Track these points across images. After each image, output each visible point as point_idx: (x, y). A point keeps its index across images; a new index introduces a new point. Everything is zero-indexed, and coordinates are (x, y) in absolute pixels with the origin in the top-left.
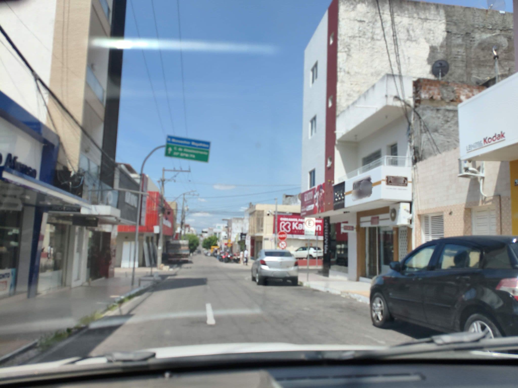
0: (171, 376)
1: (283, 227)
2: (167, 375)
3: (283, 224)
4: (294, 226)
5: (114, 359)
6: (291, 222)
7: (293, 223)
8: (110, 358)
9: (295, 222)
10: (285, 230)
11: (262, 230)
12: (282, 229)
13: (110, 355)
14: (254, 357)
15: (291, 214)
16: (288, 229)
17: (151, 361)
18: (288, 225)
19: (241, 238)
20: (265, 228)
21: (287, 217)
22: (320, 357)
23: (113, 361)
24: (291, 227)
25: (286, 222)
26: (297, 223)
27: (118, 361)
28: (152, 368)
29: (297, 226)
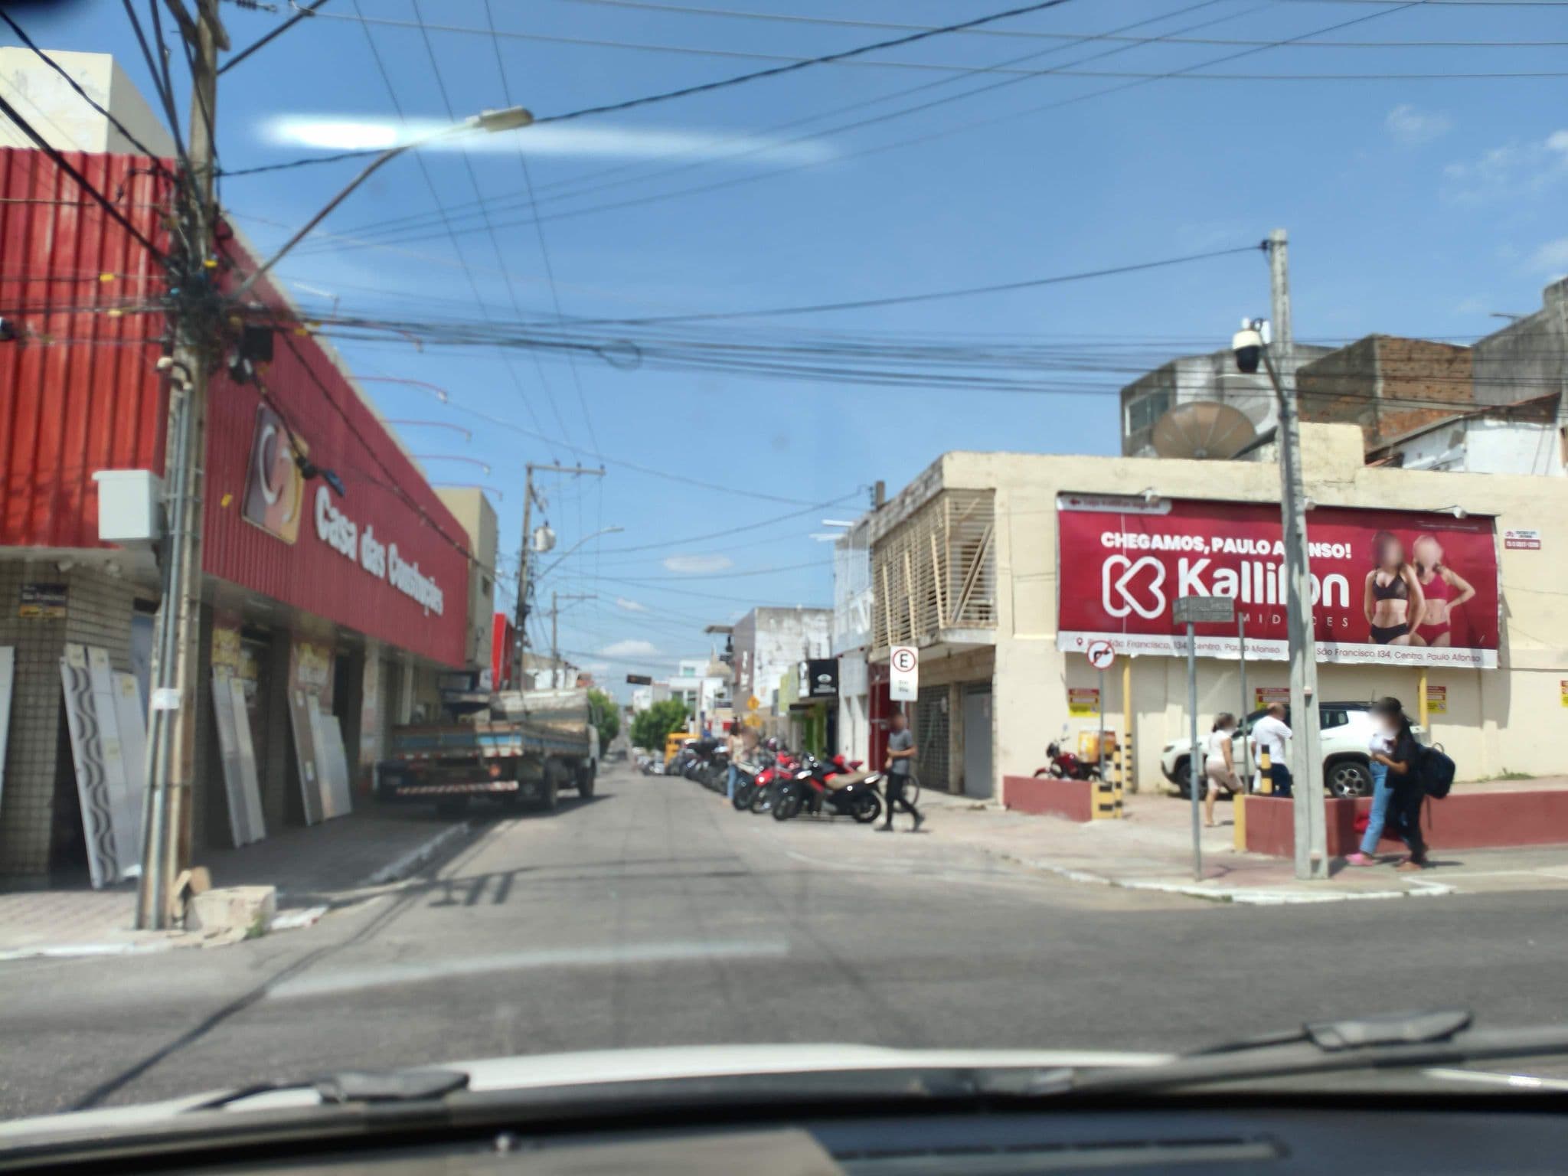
0: (514, 1147)
1: (1120, 586)
2: (503, 1142)
3: (1117, 571)
4: (1188, 577)
5: (343, 1094)
6: (1170, 559)
7: (1183, 563)
8: (331, 1091)
9: (1193, 557)
10: (1132, 603)
11: (985, 612)
12: (1117, 601)
13: (330, 1080)
14: (766, 1087)
15: (1164, 510)
16: (1150, 603)
17: (454, 1100)
18: (1149, 573)
19: (814, 684)
20: (1002, 593)
21: (1143, 524)
22: (968, 1087)
23: (339, 1098)
24: (1170, 587)
25: (1134, 555)
26: (1202, 564)
27: (352, 1098)
28: (455, 1122)
29: (1207, 578)
